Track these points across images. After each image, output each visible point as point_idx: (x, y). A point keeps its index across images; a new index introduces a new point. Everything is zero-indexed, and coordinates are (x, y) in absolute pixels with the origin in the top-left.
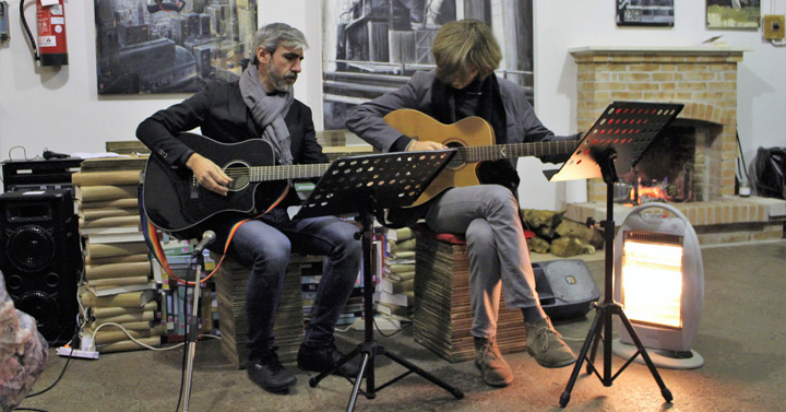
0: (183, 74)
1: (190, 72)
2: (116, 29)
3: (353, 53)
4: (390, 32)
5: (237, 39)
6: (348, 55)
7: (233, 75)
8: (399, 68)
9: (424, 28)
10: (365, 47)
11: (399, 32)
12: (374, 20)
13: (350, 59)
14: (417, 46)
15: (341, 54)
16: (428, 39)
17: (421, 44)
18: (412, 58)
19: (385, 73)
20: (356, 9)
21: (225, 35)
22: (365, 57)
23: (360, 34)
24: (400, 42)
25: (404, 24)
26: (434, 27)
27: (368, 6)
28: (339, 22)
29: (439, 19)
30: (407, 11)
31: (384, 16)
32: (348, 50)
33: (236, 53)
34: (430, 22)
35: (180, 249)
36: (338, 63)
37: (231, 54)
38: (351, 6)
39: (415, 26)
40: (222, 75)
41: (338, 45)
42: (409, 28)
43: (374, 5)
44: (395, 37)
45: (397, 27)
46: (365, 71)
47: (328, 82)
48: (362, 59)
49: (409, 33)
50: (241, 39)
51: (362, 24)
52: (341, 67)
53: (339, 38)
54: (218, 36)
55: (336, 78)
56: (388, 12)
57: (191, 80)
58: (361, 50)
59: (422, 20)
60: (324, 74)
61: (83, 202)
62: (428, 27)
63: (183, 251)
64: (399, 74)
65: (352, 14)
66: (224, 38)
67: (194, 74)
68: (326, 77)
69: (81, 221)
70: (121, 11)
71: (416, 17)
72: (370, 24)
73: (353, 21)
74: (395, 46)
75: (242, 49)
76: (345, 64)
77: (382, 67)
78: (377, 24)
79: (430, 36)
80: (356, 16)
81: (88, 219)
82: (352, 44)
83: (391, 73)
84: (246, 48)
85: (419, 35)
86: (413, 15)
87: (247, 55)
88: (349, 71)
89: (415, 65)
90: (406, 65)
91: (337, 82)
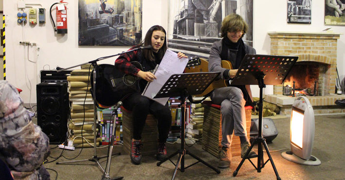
0: (112, 39)
1: (115, 38)
2: (86, 20)
3: (180, 32)
4: (195, 24)
5: (134, 25)
6: (178, 33)
7: (131, 39)
8: (198, 38)
9: (209, 23)
10: (185, 29)
11: (198, 24)
12: (189, 19)
14: (206, 30)
15: (175, 32)
16: (210, 27)
17: (207, 29)
18: (203, 34)
19: (192, 40)
20: (182, 14)
21: (129, 23)
22: (184, 34)
23: (183, 24)
24: (199, 28)
25: (201, 21)
26: (213, 22)
27: (186, 13)
28: (175, 19)
29: (215, 19)
30: (203, 15)
31: (193, 17)
32: (178, 31)
33: (133, 30)
34: (211, 20)
36: (173, 36)
37: (131, 31)
38: (180, 13)
39: (205, 22)
40: (127, 39)
41: (174, 28)
42: (203, 22)
43: (189, 13)
44: (197, 26)
45: (198, 22)
46: (184, 39)
47: (169, 43)
48: (183, 34)
49: (202, 24)
51: (184, 20)
52: (175, 37)
53: (174, 26)
54: (126, 23)
55: (173, 42)
56: (194, 16)
57: (115, 41)
58: (183, 31)
59: (208, 19)
61: (71, 88)
62: (210, 22)
63: (109, 109)
64: (198, 40)
65: (180, 16)
66: (129, 25)
67: (116, 39)
68: (169, 41)
69: (70, 95)
70: (88, 13)
71: (205, 18)
72: (187, 20)
73: (180, 19)
74: (197, 29)
75: (135, 29)
76: (176, 36)
77: (191, 38)
78: (190, 20)
79: (211, 25)
80: (181, 17)
81: (72, 95)
82: (179, 29)
83: (195, 40)
84: (137, 29)
85: (206, 25)
86: (204, 17)
87: (138, 32)
88: (178, 39)
89: (205, 37)
90: (201, 37)
91: (173, 43)
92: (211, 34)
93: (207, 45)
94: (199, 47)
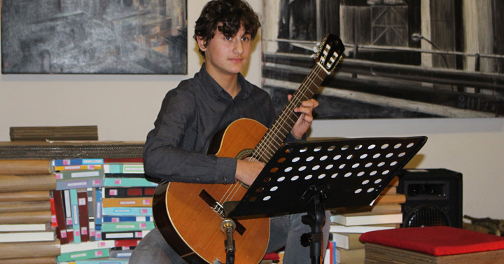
3: (297, 31)
4: (342, 8)
5: (163, 13)
6: (291, 34)
8: (351, 49)
9: (383, 3)
10: (311, 25)
11: (351, 8)
13: (294, 38)
14: (373, 24)
15: (284, 32)
16: (386, 17)
17: (378, 22)
18: (367, 39)
21: (149, 8)
22: (311, 37)
23: (306, 9)
24: (352, 19)
32: (291, 28)
33: (161, 29)
35: (93, 251)
36: (279, 43)
37: (157, 29)
39: (372, 1)
41: (281, 22)
42: (364, 2)
44: (347, 13)
47: (268, 64)
48: (308, 38)
49: (363, 8)
50: (168, 13)
52: (283, 47)
53: (282, 14)
54: (141, 9)
55: (278, 60)
58: (307, 28)
60: (263, 54)
63: (96, 255)
66: (148, 12)
68: (266, 58)
74: (346, 22)
75: (168, 24)
76: (288, 44)
79: (387, 12)
82: (296, 21)
84: (174, 23)
85: (375, 11)
87: (175, 33)
88: (291, 52)
89: (371, 47)
90: (360, 46)
91: (279, 66)
92: (387, 38)
93: (377, 69)
94: (355, 76)
